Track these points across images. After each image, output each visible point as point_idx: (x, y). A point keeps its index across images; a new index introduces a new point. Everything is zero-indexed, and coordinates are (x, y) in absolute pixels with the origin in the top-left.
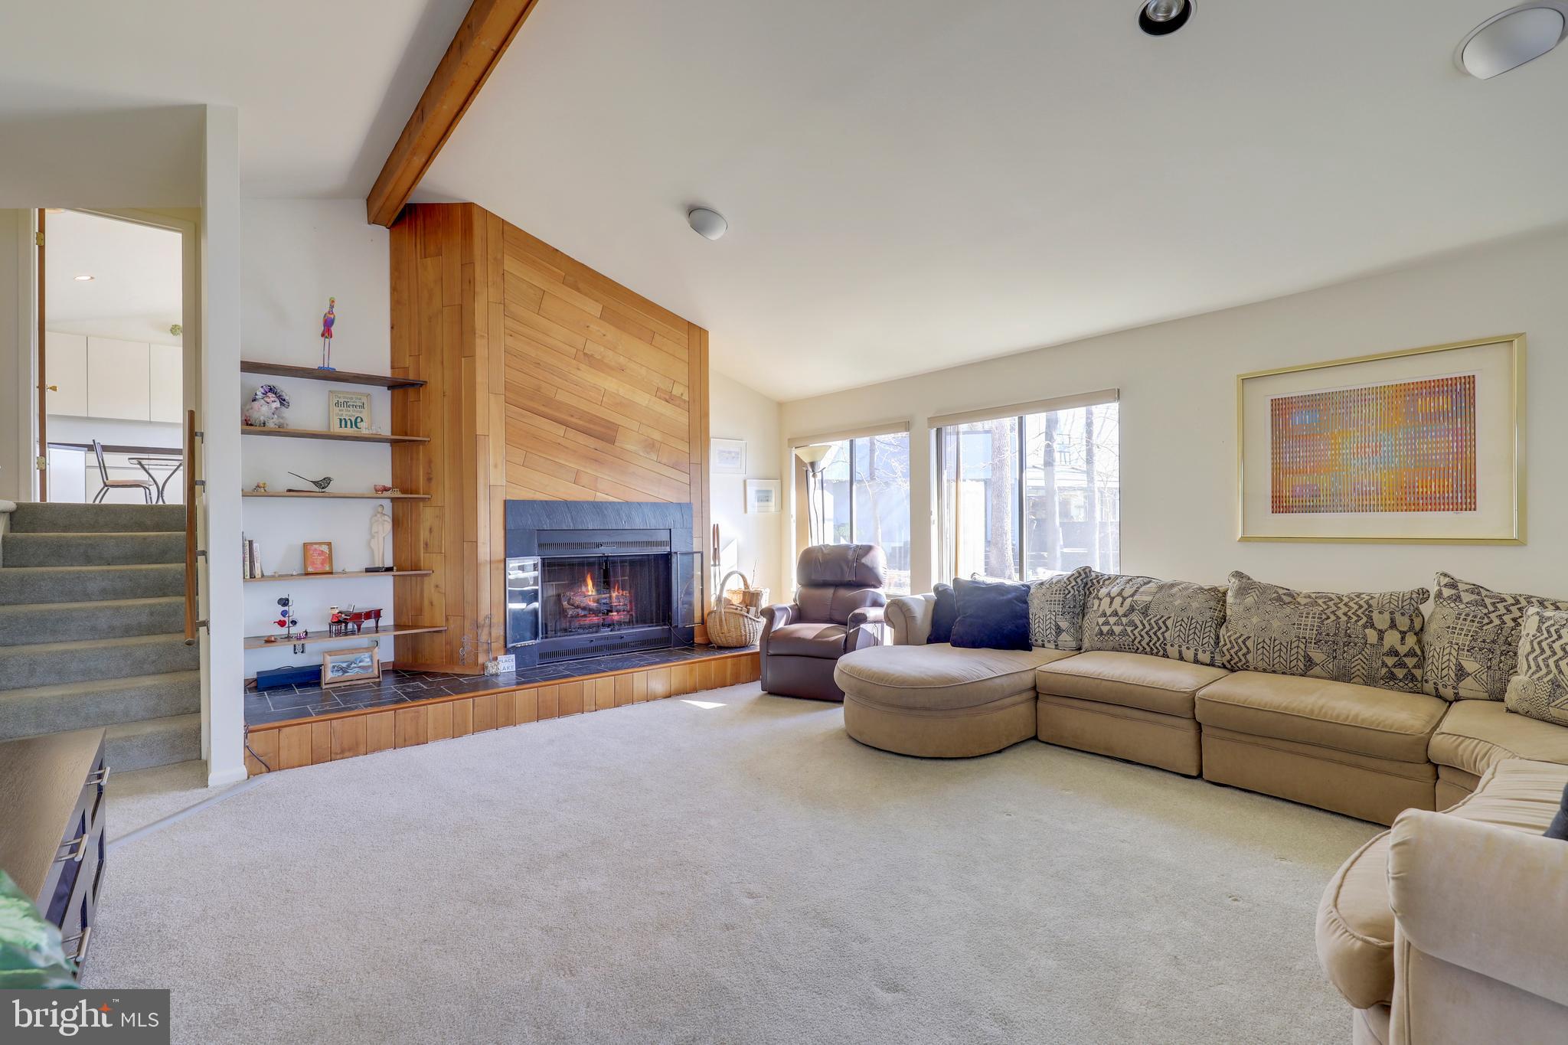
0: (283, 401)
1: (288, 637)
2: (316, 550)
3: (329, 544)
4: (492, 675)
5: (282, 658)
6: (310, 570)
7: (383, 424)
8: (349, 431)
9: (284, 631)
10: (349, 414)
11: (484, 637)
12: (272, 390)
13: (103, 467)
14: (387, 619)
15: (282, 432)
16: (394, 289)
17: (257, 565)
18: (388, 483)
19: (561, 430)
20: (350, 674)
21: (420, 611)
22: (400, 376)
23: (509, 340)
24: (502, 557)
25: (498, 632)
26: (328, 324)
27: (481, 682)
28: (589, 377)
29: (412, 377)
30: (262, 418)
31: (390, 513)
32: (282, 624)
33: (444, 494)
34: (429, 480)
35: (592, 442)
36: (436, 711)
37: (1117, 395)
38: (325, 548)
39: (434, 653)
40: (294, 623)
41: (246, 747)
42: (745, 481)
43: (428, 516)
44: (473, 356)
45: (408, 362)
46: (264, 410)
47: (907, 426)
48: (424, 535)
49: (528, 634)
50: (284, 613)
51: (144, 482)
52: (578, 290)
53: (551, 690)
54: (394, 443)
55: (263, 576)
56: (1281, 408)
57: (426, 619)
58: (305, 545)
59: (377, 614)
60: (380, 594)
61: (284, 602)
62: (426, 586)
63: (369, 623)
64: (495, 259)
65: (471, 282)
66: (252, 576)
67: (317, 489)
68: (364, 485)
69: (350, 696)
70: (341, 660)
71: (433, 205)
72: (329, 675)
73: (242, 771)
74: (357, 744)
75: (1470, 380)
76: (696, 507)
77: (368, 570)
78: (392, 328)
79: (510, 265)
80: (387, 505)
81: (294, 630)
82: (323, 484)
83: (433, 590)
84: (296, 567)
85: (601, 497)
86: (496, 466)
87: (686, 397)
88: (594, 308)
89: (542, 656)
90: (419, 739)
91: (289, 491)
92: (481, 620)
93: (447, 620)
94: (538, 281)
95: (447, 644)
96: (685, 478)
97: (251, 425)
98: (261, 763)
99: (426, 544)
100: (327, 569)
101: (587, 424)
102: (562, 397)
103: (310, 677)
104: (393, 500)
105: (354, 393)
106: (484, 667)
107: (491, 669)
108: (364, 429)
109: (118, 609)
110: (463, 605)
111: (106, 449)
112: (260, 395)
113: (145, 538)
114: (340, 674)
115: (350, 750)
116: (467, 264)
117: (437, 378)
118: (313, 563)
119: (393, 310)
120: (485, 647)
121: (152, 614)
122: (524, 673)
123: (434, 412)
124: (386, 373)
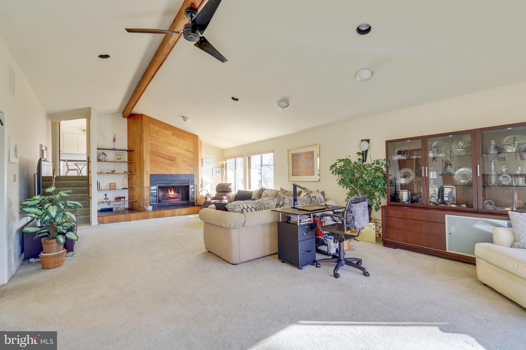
0: (105, 155)
1: (107, 202)
2: (112, 185)
3: (115, 183)
4: (147, 210)
5: (106, 206)
6: (111, 189)
7: (126, 159)
8: (119, 161)
9: (106, 201)
10: (119, 157)
11: (145, 202)
12: (103, 153)
13: (67, 165)
14: (127, 199)
15: (105, 161)
16: (128, 131)
17: (101, 187)
18: (127, 171)
19: (162, 159)
20: (118, 209)
21: (133, 197)
22: (129, 149)
23: (151, 141)
24: (149, 186)
25: (148, 201)
26: (114, 140)
27: (144, 210)
28: (169, 148)
29: (131, 149)
30: (102, 159)
31: (127, 177)
32: (105, 199)
33: (138, 174)
34: (135, 170)
35: (169, 162)
36: (133, 215)
37: (273, 151)
38: (114, 184)
39: (136, 205)
40: (108, 199)
41: (98, 219)
42: (212, 169)
43: (135, 177)
44: (143, 145)
45: (131, 146)
46: (102, 157)
47: (243, 156)
48: (134, 181)
49: (155, 202)
50: (106, 197)
51: (77, 169)
52: (166, 129)
53: (157, 213)
54: (128, 163)
55: (102, 190)
56: (293, 155)
57: (134, 199)
58: (110, 183)
59: (124, 197)
60: (125, 194)
61: (106, 195)
62: (134, 192)
63: (122, 199)
64: (148, 125)
65: (143, 130)
66: (100, 190)
67: (112, 172)
68: (122, 171)
69: (118, 212)
70: (117, 206)
71: (136, 114)
72: (114, 209)
73: (97, 223)
74: (118, 220)
75: (313, 152)
76: (195, 175)
77: (123, 189)
78: (128, 139)
79: (151, 126)
80: (127, 175)
81: (108, 200)
82: (113, 171)
83: (136, 193)
84: (108, 188)
85: (172, 173)
86: (148, 167)
87: (193, 151)
88: (170, 133)
89: (158, 207)
90: (130, 220)
91: (107, 173)
92: (145, 199)
93: (138, 199)
94: (157, 128)
95: (138, 204)
96: (193, 169)
97: (99, 160)
98: (100, 222)
99: (134, 184)
100: (114, 188)
101: (168, 158)
102: (163, 152)
103: (111, 210)
104: (128, 174)
105: (120, 153)
106: (145, 208)
107: (147, 209)
108: (122, 160)
109: (75, 196)
110: (141, 196)
111: (68, 161)
112: (101, 154)
113: (80, 182)
114: (116, 209)
115: (116, 221)
116: (142, 126)
117: (136, 149)
118: (112, 187)
119: (128, 135)
120: (146, 204)
121: (81, 197)
122: (154, 209)
123: (136, 156)
124: (127, 148)
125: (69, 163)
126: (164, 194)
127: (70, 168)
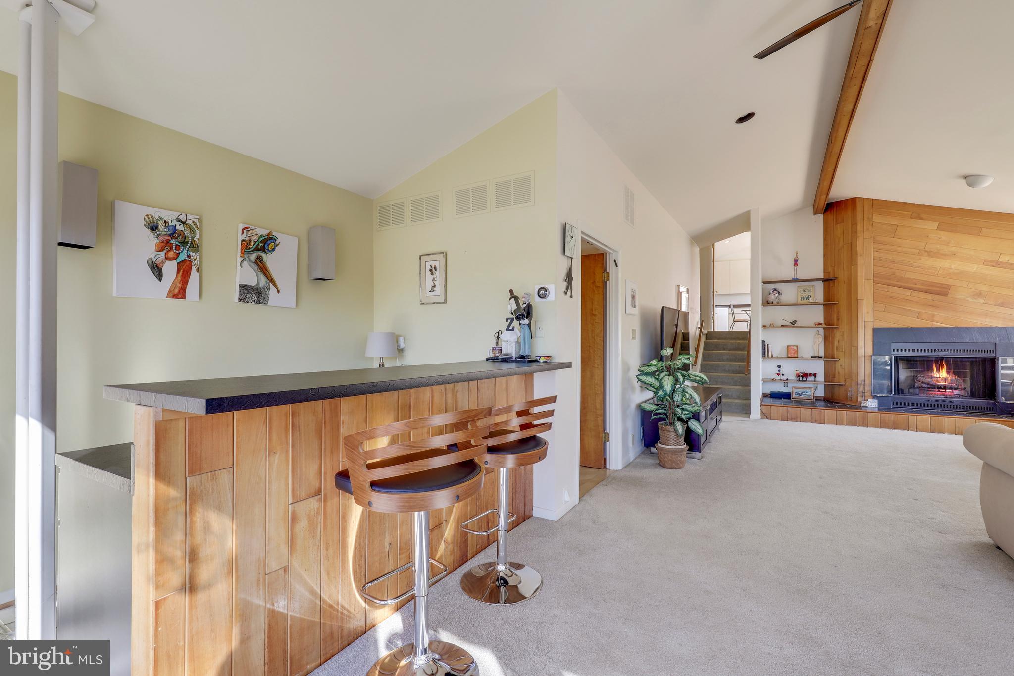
0: (779, 293)
1: (781, 380)
2: (792, 348)
3: (797, 346)
4: (863, 407)
5: (779, 388)
6: (789, 356)
7: (820, 297)
8: (805, 301)
9: (779, 378)
10: (805, 294)
11: (861, 389)
12: (776, 290)
13: (733, 314)
14: (821, 378)
15: (779, 304)
16: (825, 240)
17: (770, 353)
18: (822, 321)
19: (908, 292)
20: (802, 396)
21: (834, 376)
22: (827, 277)
23: (877, 254)
24: (872, 354)
25: (868, 388)
26: (796, 261)
27: (858, 407)
28: (928, 262)
29: (831, 277)
30: (772, 300)
31: (823, 335)
32: (778, 375)
33: (844, 327)
34: (838, 320)
35: (930, 297)
36: (830, 413)
38: (795, 348)
39: (840, 393)
40: (783, 375)
41: (760, 409)
43: (838, 335)
44: (856, 265)
45: (830, 270)
46: (772, 298)
48: (836, 343)
49: (886, 391)
50: (779, 371)
51: (747, 320)
52: (921, 219)
53: (889, 416)
54: (824, 305)
55: (772, 356)
57: (836, 379)
58: (788, 346)
59: (815, 375)
60: (818, 368)
61: (779, 367)
62: (837, 366)
63: (811, 379)
64: (868, 218)
65: (856, 232)
66: (768, 356)
67: (791, 325)
68: (812, 323)
69: (802, 403)
70: (800, 391)
71: (842, 200)
72: (794, 396)
73: (759, 417)
74: (797, 418)
77: (812, 357)
78: (824, 256)
79: (877, 219)
80: (822, 331)
81: (783, 378)
82: (793, 323)
83: (839, 367)
84: (784, 354)
85: (936, 325)
86: (868, 313)
87: (1012, 262)
88: (932, 226)
89: (894, 403)
90: (822, 422)
91: (782, 326)
92: (859, 382)
93: (845, 380)
94: (893, 221)
95: (845, 390)
97: (769, 303)
98: (765, 415)
99: (837, 348)
100: (796, 356)
101: (928, 288)
102: (908, 276)
103: (787, 396)
104: (824, 328)
105: (807, 286)
106: (860, 403)
107: (863, 404)
108: (811, 300)
109: (731, 364)
110: (851, 376)
111: (735, 306)
112: (772, 292)
113: (739, 342)
114: (798, 396)
115: (794, 419)
116: (854, 224)
117: (842, 275)
118: (791, 353)
119: (824, 249)
120: (861, 394)
121: (739, 367)
122: (882, 407)
123: (840, 290)
124: (822, 276)
125: (736, 310)
126: (914, 376)
127: (737, 318)
